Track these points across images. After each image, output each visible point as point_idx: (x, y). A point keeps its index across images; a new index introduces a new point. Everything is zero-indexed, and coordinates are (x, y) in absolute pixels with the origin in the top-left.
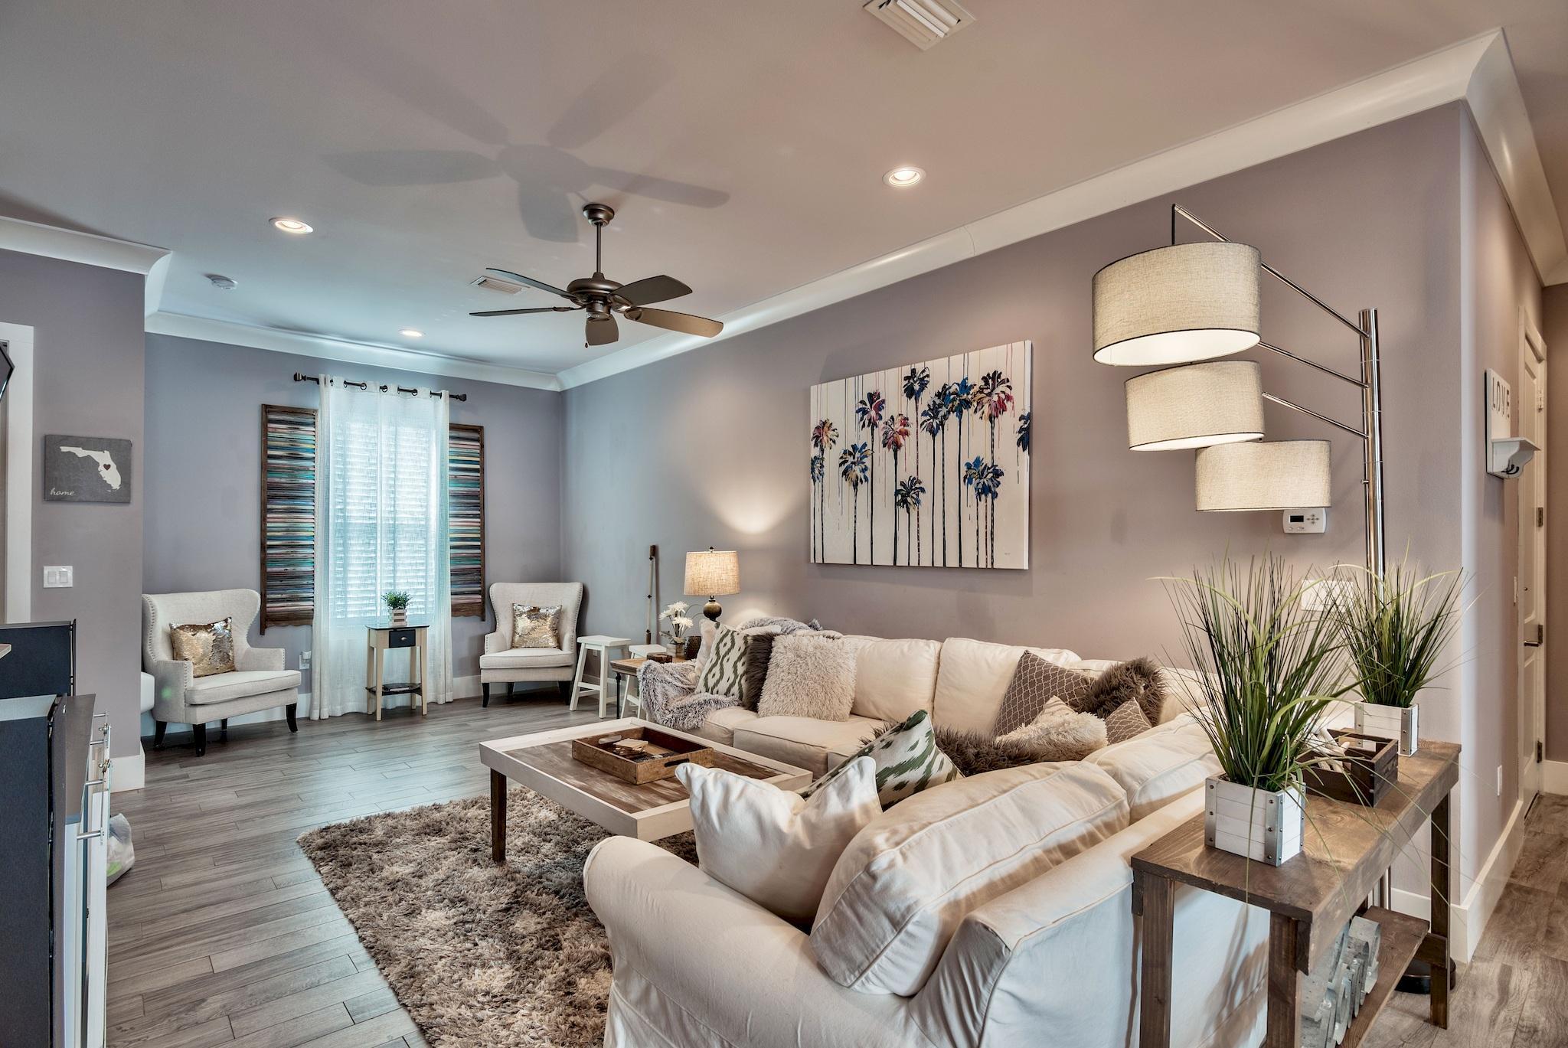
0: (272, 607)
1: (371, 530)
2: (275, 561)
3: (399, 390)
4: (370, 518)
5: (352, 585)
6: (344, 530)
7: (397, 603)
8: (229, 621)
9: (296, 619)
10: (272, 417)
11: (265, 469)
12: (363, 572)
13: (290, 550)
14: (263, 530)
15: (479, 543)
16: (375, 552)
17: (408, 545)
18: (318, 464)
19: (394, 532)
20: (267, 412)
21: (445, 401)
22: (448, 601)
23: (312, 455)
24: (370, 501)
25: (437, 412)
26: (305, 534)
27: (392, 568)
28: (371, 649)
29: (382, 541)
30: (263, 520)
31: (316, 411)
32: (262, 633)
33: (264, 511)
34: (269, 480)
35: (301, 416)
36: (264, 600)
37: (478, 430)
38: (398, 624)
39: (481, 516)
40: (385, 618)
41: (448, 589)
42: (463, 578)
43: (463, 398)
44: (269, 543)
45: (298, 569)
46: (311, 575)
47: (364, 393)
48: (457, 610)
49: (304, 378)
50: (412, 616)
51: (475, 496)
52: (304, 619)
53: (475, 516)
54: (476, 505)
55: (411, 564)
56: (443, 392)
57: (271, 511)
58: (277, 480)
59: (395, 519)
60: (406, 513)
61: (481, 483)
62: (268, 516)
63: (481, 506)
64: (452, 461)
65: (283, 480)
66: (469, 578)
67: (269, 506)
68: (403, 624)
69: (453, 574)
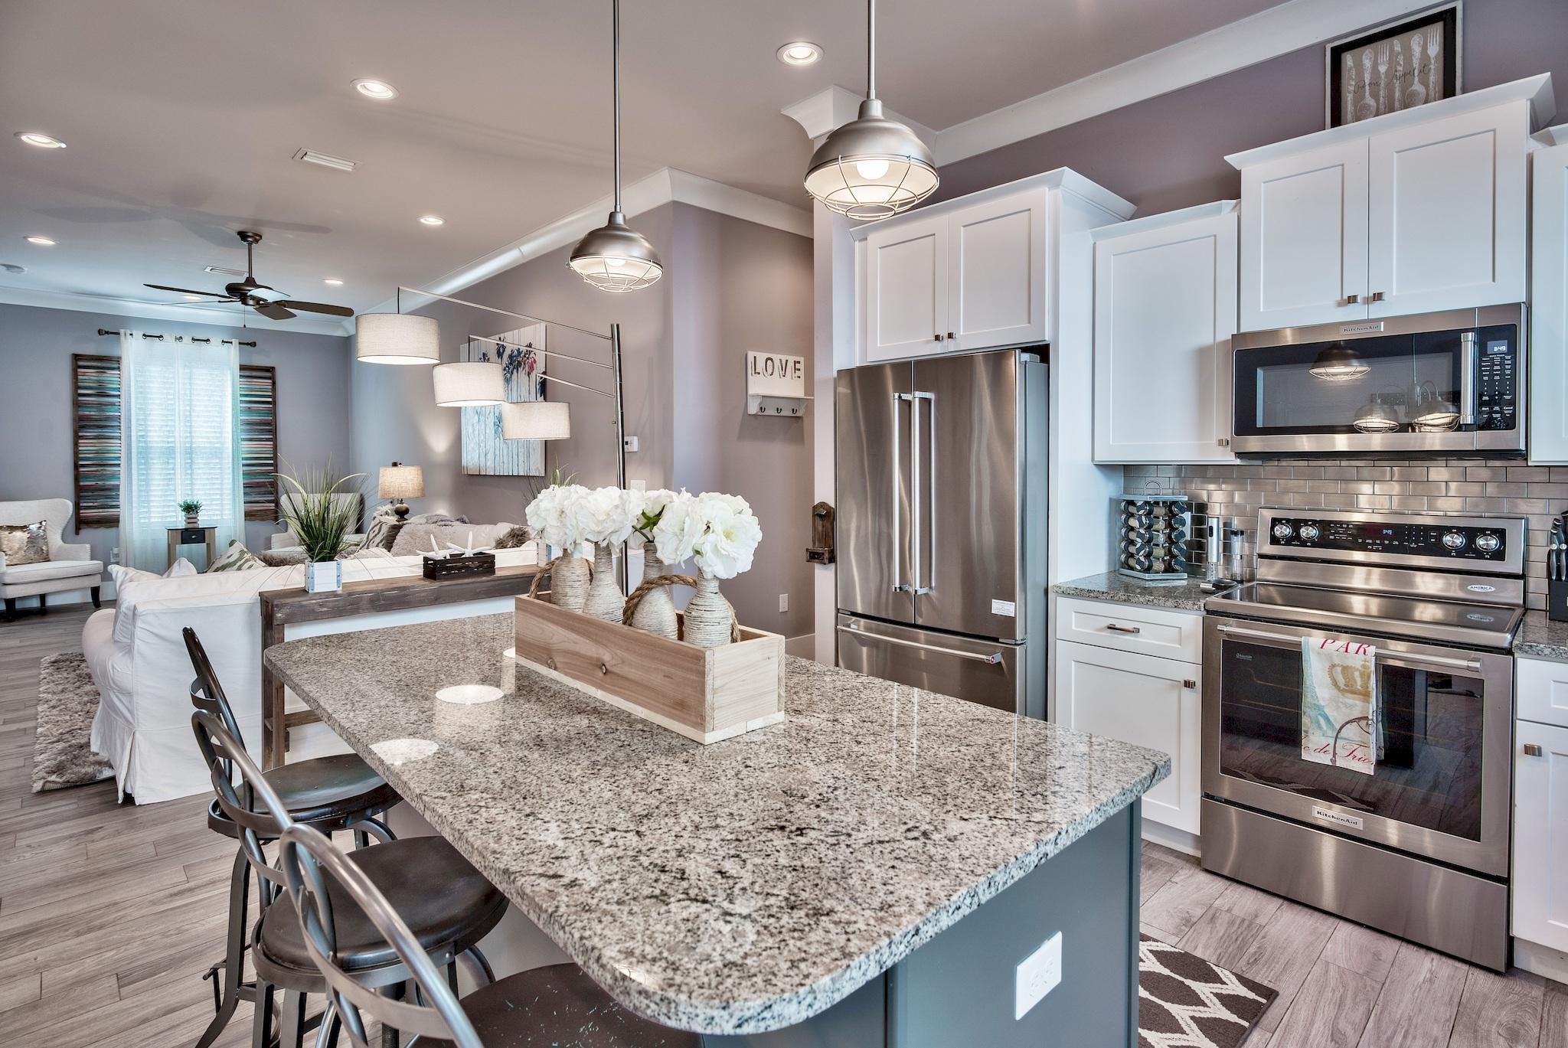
0: (86, 513)
1: (169, 452)
2: (87, 477)
3: (193, 339)
4: (168, 442)
5: (155, 496)
6: (145, 453)
7: (190, 509)
8: (44, 523)
9: (106, 522)
10: (81, 363)
11: (77, 404)
12: (164, 485)
13: (98, 469)
14: (76, 453)
15: (272, 462)
16: (173, 469)
17: (205, 464)
18: (123, 400)
19: (191, 453)
20: (76, 360)
21: (235, 348)
22: (241, 508)
23: (118, 393)
24: (168, 429)
25: (231, 356)
26: (113, 455)
27: (189, 482)
28: (169, 545)
29: (179, 460)
30: (76, 445)
31: (120, 358)
32: (77, 533)
33: (77, 438)
34: (81, 413)
35: (108, 362)
36: (77, 507)
37: (270, 370)
38: (190, 526)
39: (274, 440)
40: (180, 521)
41: (242, 498)
42: (257, 490)
43: (253, 344)
44: (81, 463)
45: (108, 483)
46: (117, 488)
47: (162, 343)
48: (249, 515)
49: (107, 333)
50: (203, 520)
51: (268, 424)
52: (113, 522)
53: (268, 440)
54: (269, 431)
55: (208, 479)
56: (233, 340)
57: (82, 437)
58: (87, 413)
59: (191, 442)
60: (202, 437)
61: (273, 412)
62: (80, 441)
63: (274, 432)
64: (242, 395)
65: (93, 413)
66: (263, 489)
67: (80, 434)
68: (195, 525)
69: (246, 486)
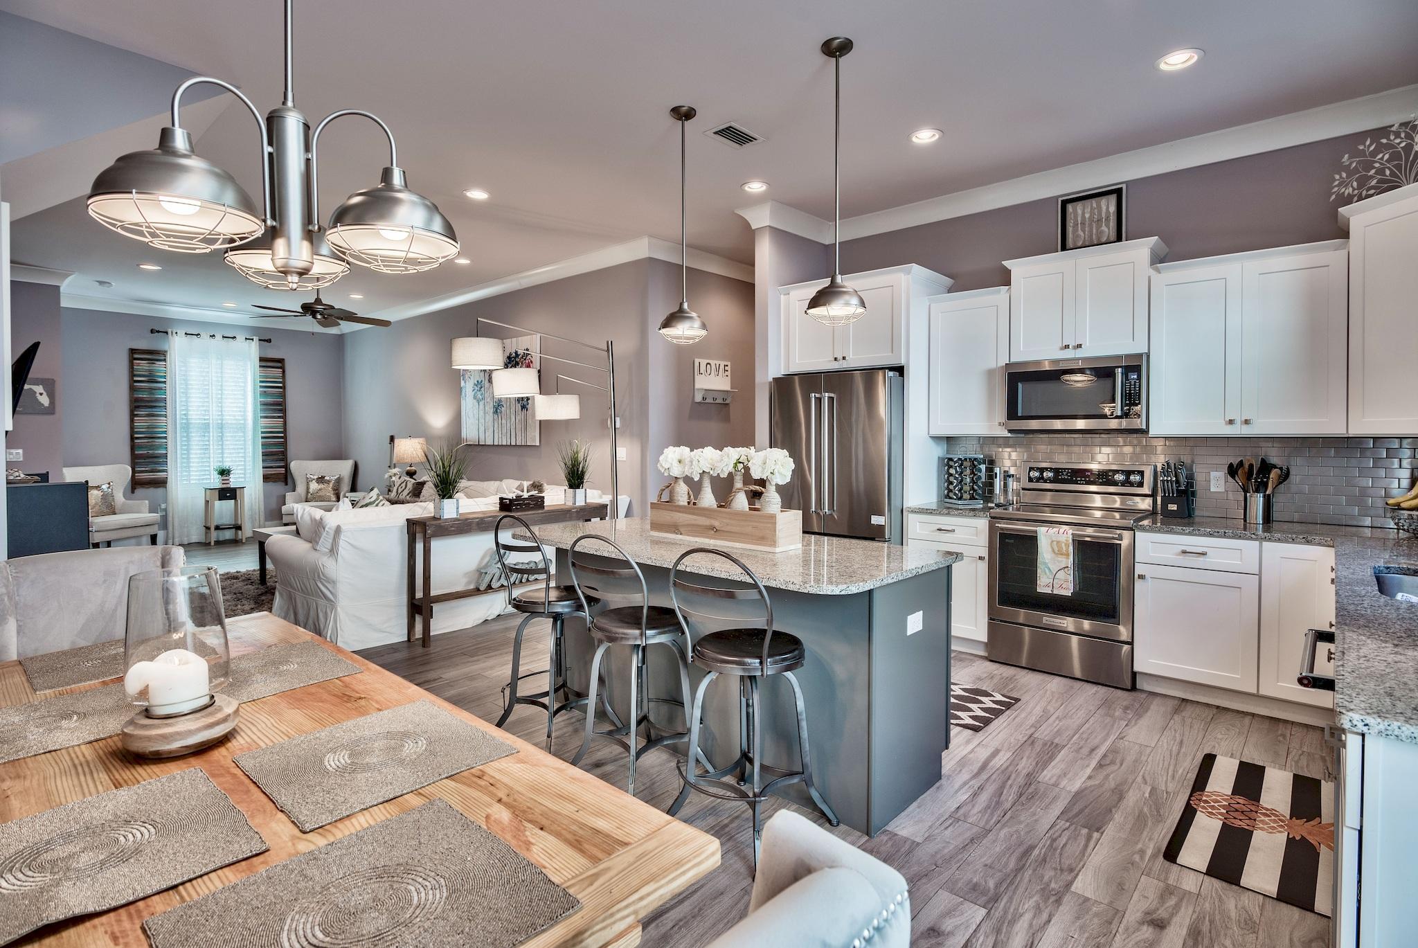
0: (140, 476)
1: (206, 427)
2: (141, 447)
3: (223, 337)
4: (205, 420)
5: (193, 463)
6: (187, 427)
7: (224, 473)
8: (111, 484)
9: (156, 484)
10: (136, 356)
11: (132, 389)
12: (201, 454)
13: (150, 440)
14: (132, 428)
15: (283, 435)
16: (209, 441)
17: (232, 436)
18: (168, 386)
19: (222, 428)
20: (133, 353)
21: (256, 342)
22: (260, 473)
23: (164, 380)
24: (204, 408)
25: (253, 350)
26: (160, 430)
27: (220, 451)
28: (207, 502)
29: (213, 434)
30: (132, 421)
31: (166, 352)
32: (133, 492)
33: (132, 416)
34: (136, 396)
35: (156, 355)
36: (134, 472)
37: (281, 361)
38: (225, 486)
39: (284, 418)
40: (216, 482)
41: (261, 464)
42: (270, 457)
43: (269, 341)
44: (136, 436)
45: (156, 452)
46: (166, 456)
47: (199, 340)
48: (266, 478)
49: (158, 332)
50: (234, 482)
51: (279, 404)
52: (162, 483)
53: (279, 417)
54: (280, 410)
55: (234, 449)
56: (254, 338)
57: (137, 415)
58: (141, 396)
59: (222, 420)
60: (230, 415)
61: (283, 395)
62: (135, 418)
63: (284, 411)
64: (261, 382)
65: (145, 396)
66: (275, 457)
67: (136, 413)
68: (228, 486)
69: (264, 454)
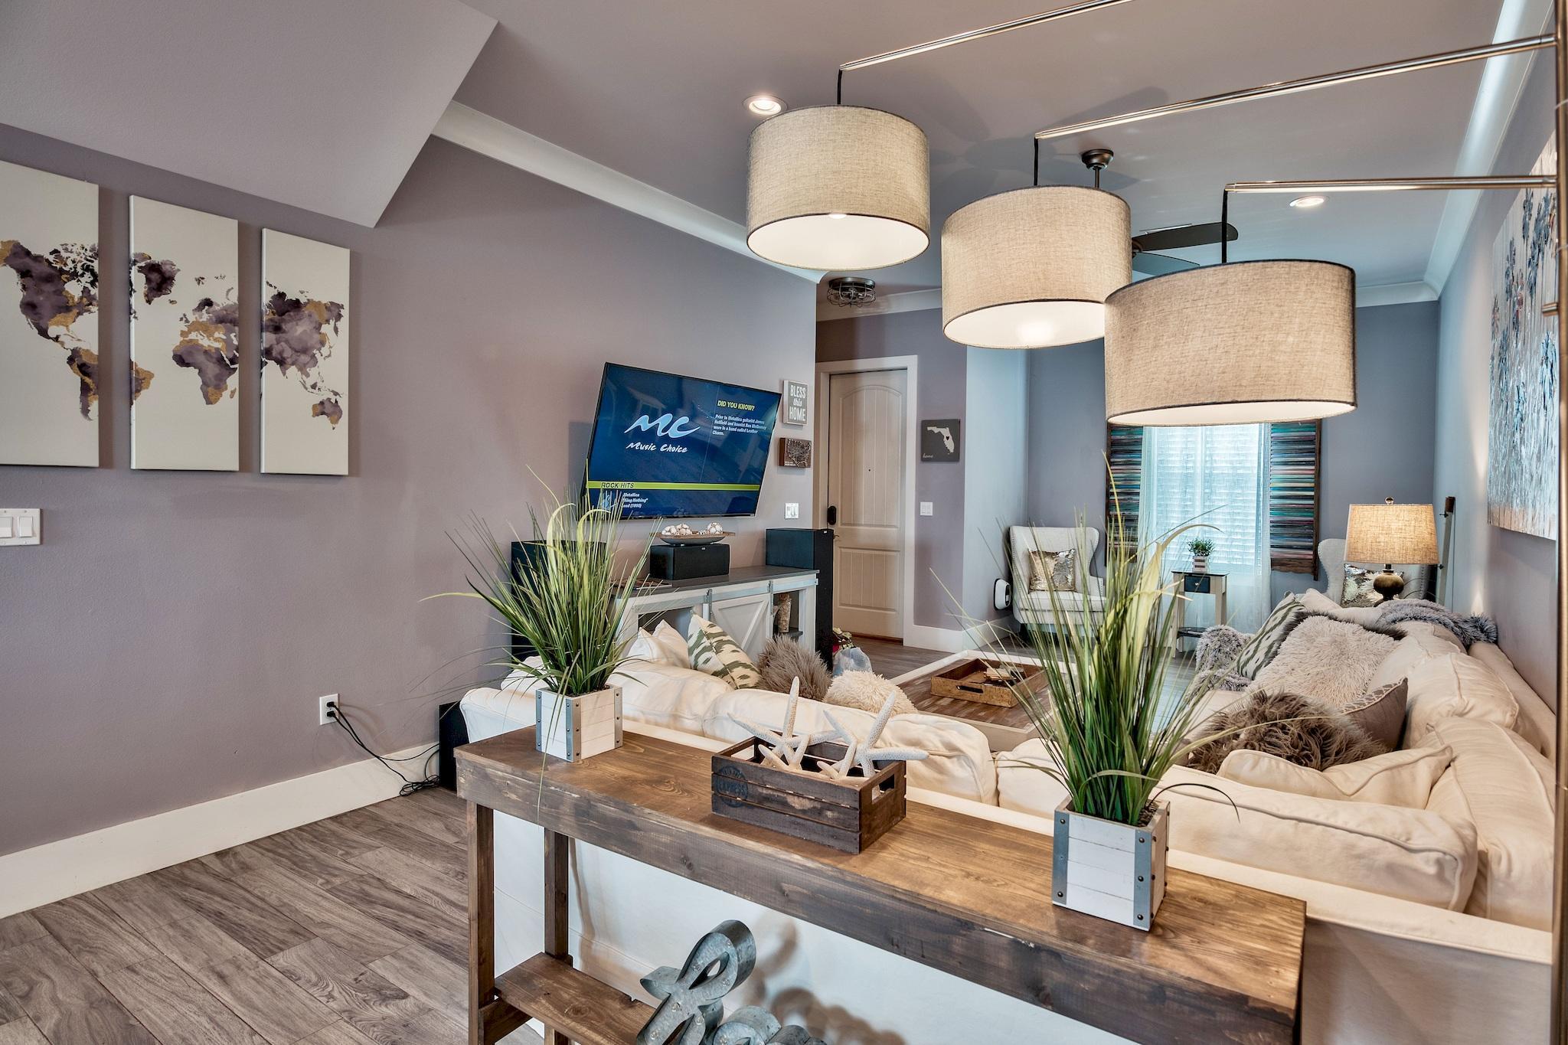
7: (1201, 549)
8: (1072, 552)
11: (1108, 429)
13: (1127, 497)
15: (1312, 493)
16: (1192, 500)
22: (1267, 554)
24: (1189, 452)
26: (1135, 483)
29: (1198, 489)
34: (1113, 438)
36: (1103, 537)
38: (1198, 570)
39: (1318, 464)
41: (1267, 541)
42: (1291, 531)
45: (1133, 513)
46: (1137, 519)
48: (1276, 564)
50: (1214, 564)
51: (1311, 441)
53: (1308, 463)
54: (1310, 452)
57: (1115, 464)
58: (1118, 437)
59: (1212, 468)
61: (1318, 425)
62: (1112, 466)
63: (1318, 452)
65: (1123, 437)
66: (1298, 531)
67: (1113, 460)
68: (1203, 570)
69: (1275, 525)
